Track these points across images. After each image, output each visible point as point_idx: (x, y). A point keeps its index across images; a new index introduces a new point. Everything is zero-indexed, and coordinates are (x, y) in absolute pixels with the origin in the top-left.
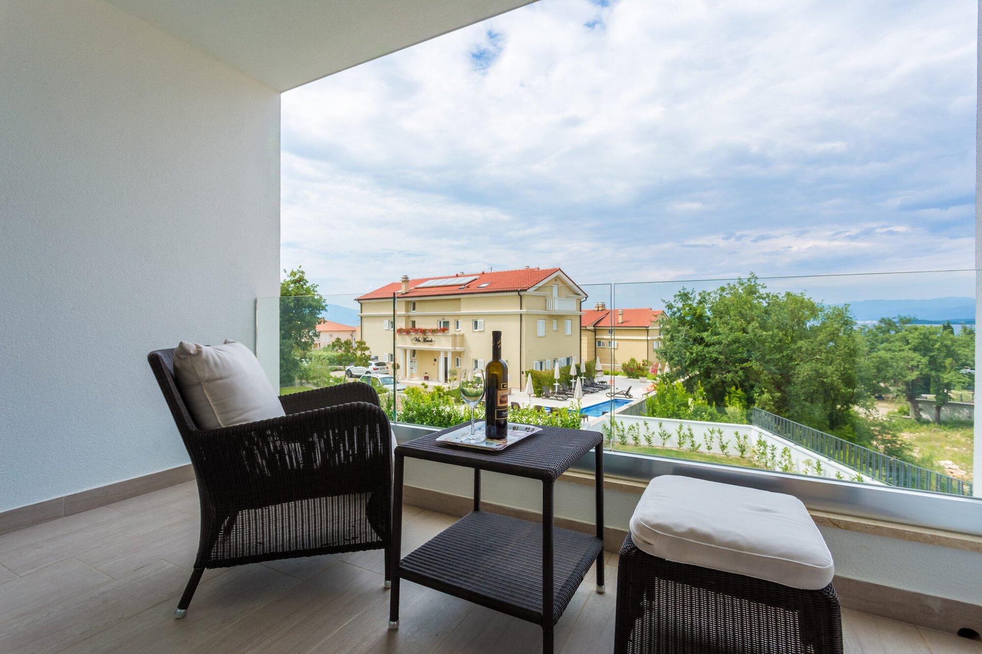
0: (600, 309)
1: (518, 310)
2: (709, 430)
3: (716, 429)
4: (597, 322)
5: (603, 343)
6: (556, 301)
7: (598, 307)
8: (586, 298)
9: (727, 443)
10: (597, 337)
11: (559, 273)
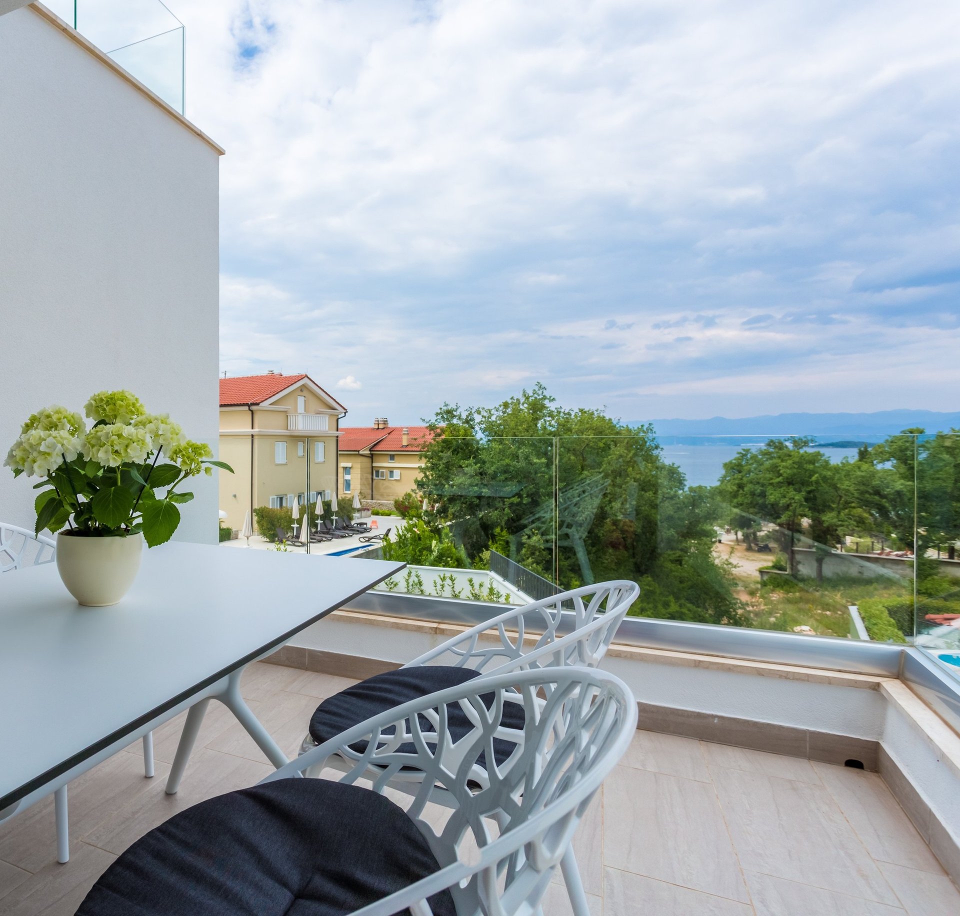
0: (381, 426)
1: (249, 430)
2: (440, 576)
3: (448, 575)
4: (375, 445)
5: (383, 473)
6: (300, 419)
7: (378, 424)
8: (345, 413)
9: (459, 593)
10: (374, 465)
11: (305, 381)
